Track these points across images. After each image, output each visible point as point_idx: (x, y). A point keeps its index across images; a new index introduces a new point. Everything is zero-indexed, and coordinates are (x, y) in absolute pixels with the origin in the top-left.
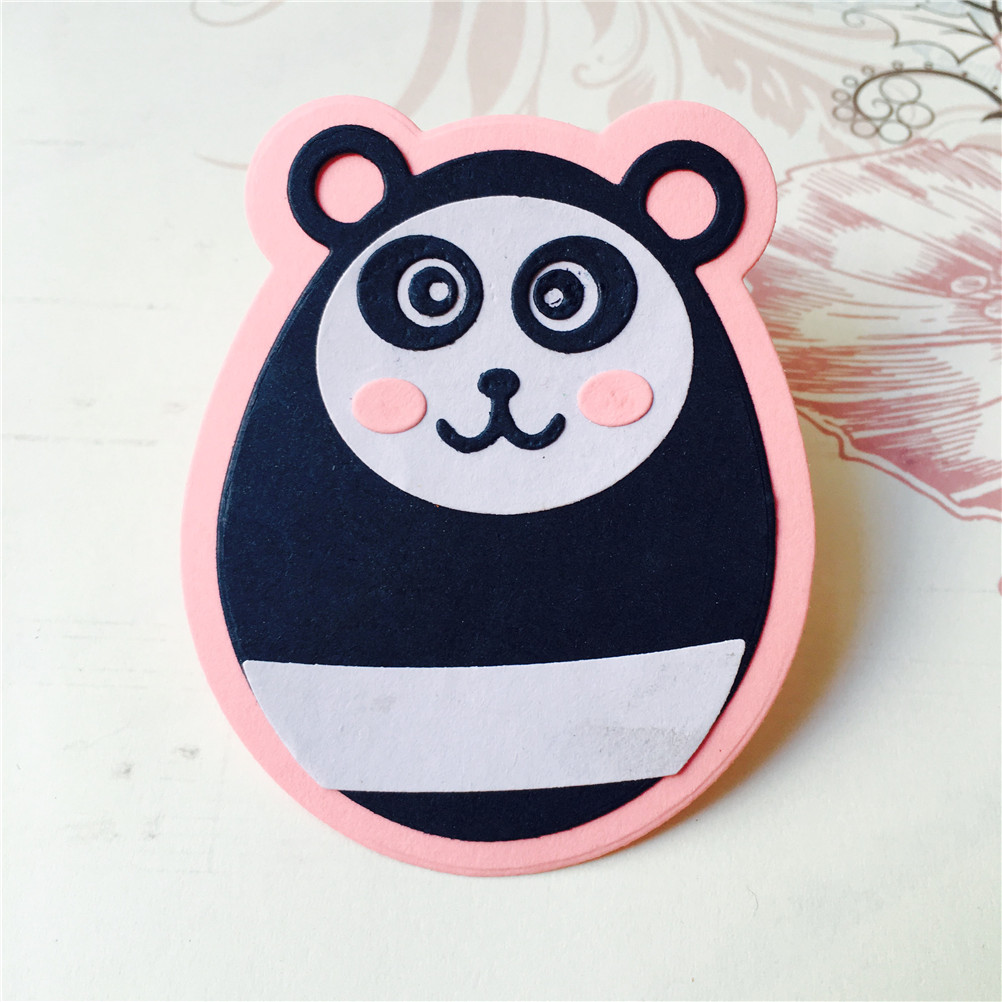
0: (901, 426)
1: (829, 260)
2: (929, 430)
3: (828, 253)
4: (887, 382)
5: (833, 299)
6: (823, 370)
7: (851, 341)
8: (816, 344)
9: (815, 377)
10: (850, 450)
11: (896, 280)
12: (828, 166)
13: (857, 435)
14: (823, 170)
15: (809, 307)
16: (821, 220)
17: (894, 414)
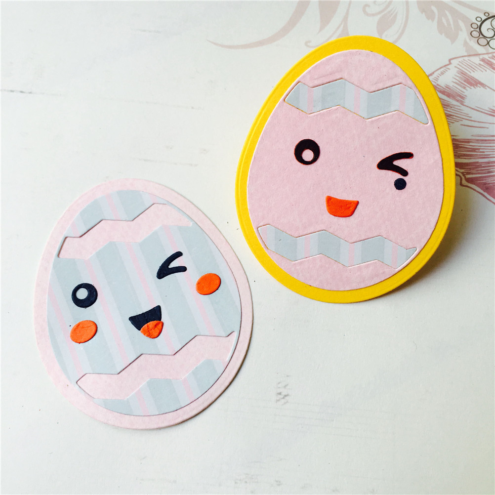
0: (485, 173)
1: (463, 101)
3: (463, 98)
4: (481, 155)
5: (464, 119)
6: (457, 149)
7: (469, 137)
8: (455, 137)
10: (464, 182)
12: (466, 58)
13: (468, 176)
14: (464, 60)
15: (453, 121)
16: (461, 83)
17: (483, 169)
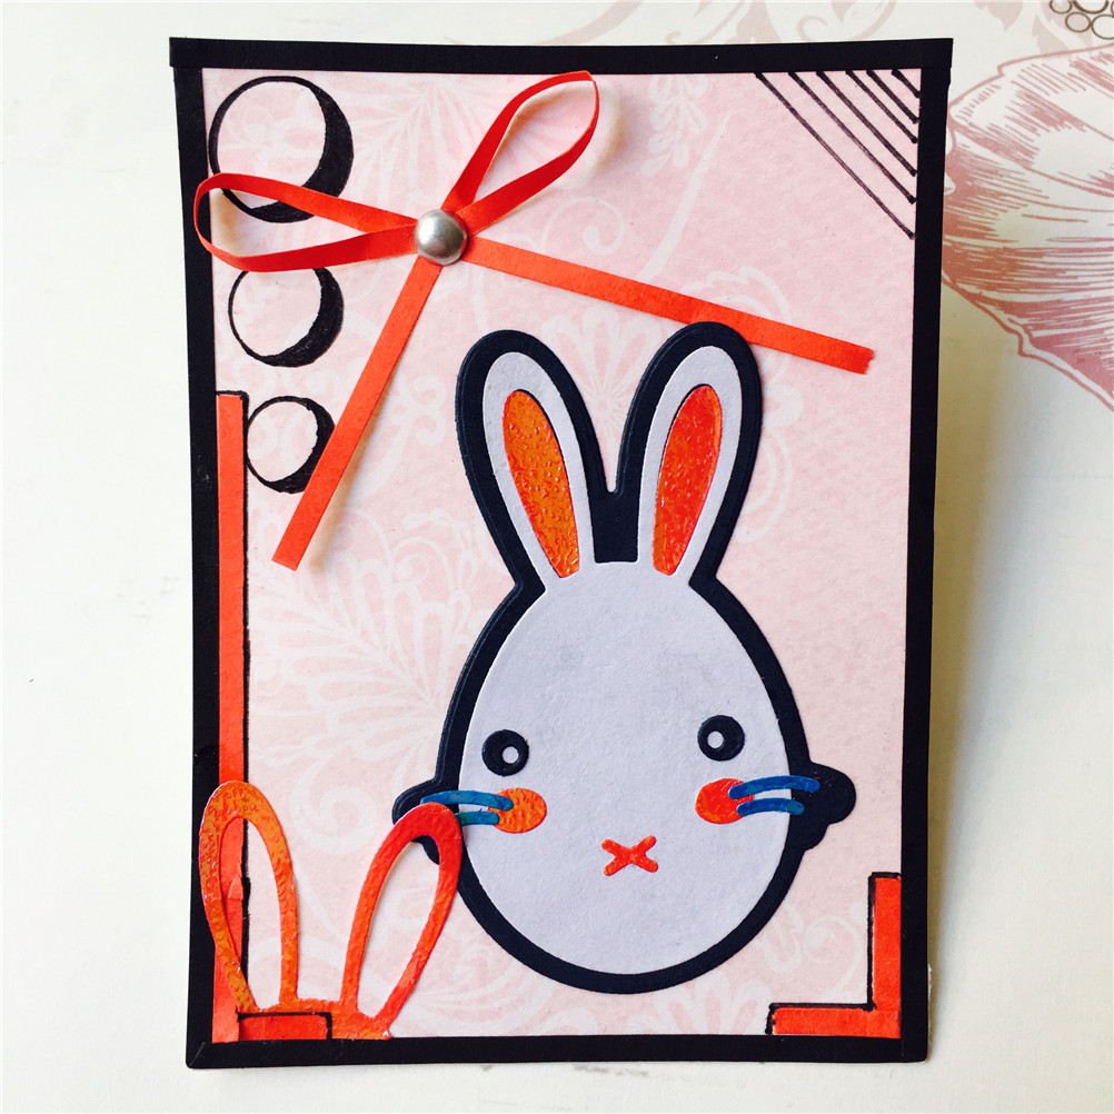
0: (1076, 326)
1: (1030, 159)
2: (1101, 331)
3: (1030, 154)
4: (1069, 284)
5: (1030, 201)
6: (1012, 270)
7: (1042, 244)
8: (1008, 245)
9: (1004, 278)
10: (1028, 347)
11: (1090, 183)
12: (1038, 62)
13: (1037, 334)
14: (1033, 65)
15: (1005, 208)
16: (1027, 119)
17: (1071, 315)
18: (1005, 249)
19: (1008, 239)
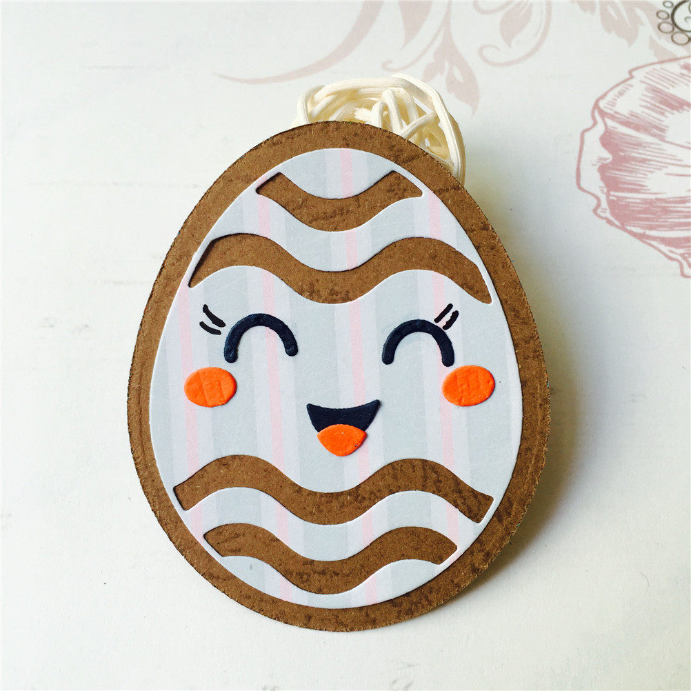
1: (663, 134)
3: (662, 130)
5: (669, 164)
6: (665, 214)
7: (683, 194)
8: (659, 196)
9: (660, 220)
10: (688, 270)
12: (658, 67)
14: (654, 69)
15: (652, 170)
16: (655, 106)
18: (657, 199)
19: (658, 192)
